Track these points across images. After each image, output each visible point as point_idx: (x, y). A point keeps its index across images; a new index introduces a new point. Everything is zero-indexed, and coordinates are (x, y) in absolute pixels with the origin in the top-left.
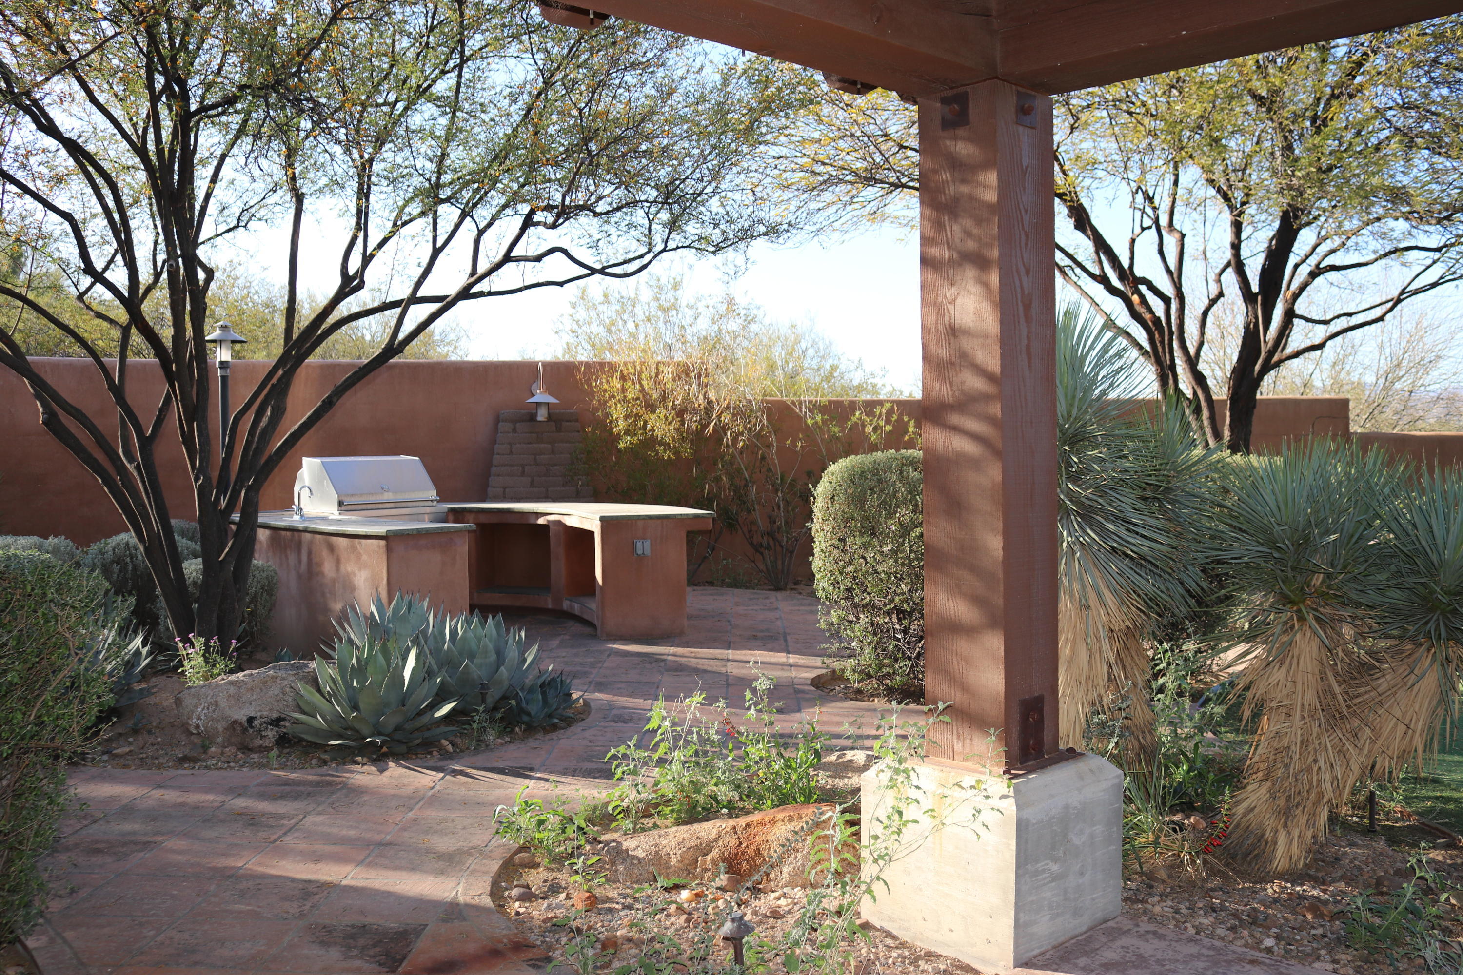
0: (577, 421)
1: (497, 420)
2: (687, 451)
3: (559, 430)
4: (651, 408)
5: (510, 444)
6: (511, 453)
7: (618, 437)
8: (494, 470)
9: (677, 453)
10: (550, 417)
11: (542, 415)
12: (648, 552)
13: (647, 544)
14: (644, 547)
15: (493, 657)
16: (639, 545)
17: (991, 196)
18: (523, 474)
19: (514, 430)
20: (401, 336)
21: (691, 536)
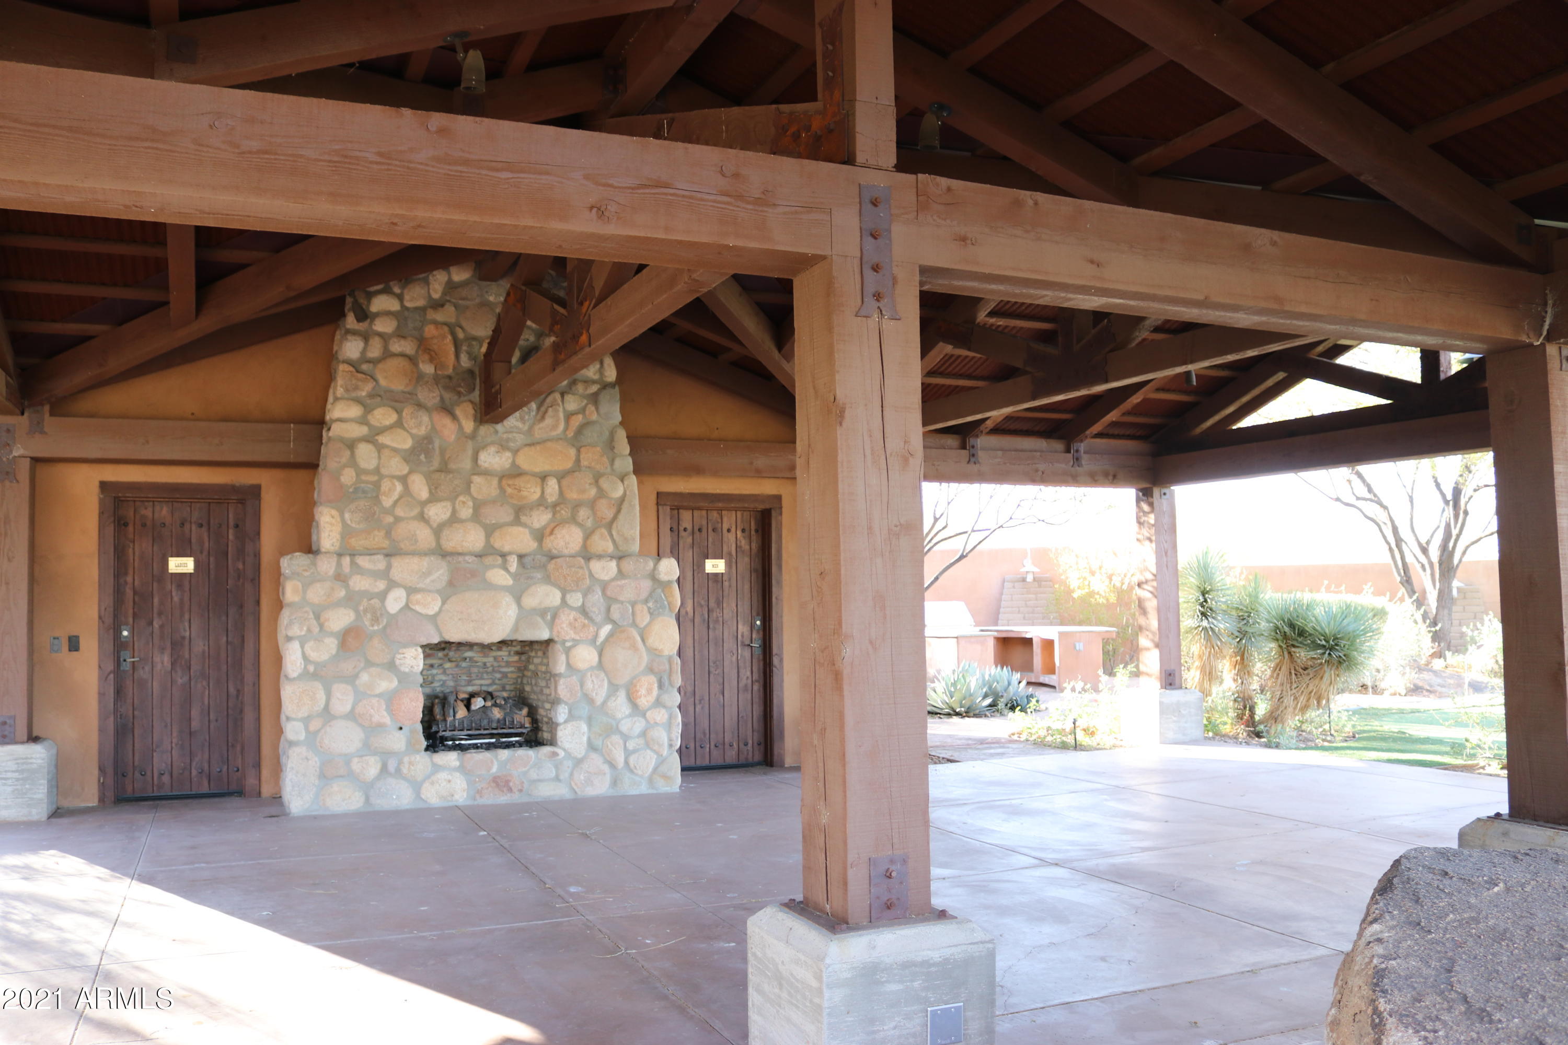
0: (1050, 581)
1: (1004, 581)
2: (1113, 599)
3: (1040, 586)
4: (1093, 573)
5: (1011, 595)
6: (1012, 600)
7: (1073, 591)
8: (1002, 610)
9: (1107, 600)
10: (1034, 579)
11: (1030, 578)
12: (1082, 648)
13: (1081, 644)
14: (1080, 646)
15: (1006, 683)
16: (1077, 645)
17: (1152, 522)
18: (1019, 612)
19: (1014, 587)
20: (967, 551)
21: (1106, 642)
